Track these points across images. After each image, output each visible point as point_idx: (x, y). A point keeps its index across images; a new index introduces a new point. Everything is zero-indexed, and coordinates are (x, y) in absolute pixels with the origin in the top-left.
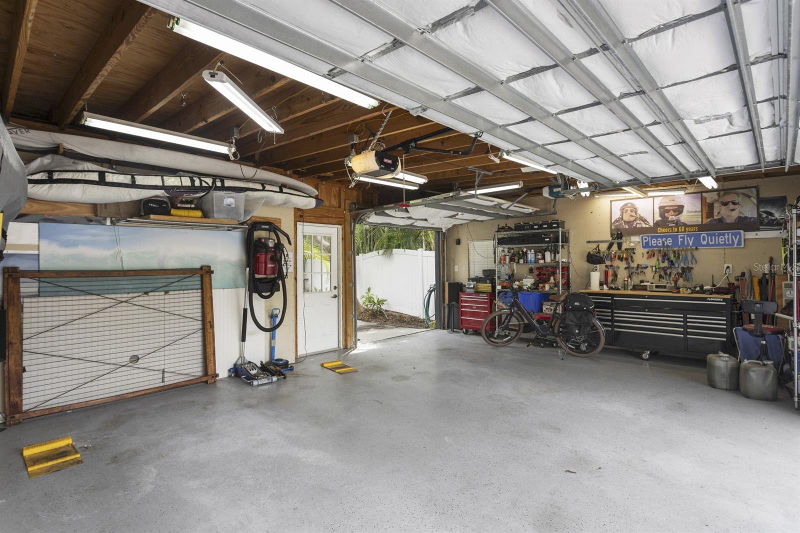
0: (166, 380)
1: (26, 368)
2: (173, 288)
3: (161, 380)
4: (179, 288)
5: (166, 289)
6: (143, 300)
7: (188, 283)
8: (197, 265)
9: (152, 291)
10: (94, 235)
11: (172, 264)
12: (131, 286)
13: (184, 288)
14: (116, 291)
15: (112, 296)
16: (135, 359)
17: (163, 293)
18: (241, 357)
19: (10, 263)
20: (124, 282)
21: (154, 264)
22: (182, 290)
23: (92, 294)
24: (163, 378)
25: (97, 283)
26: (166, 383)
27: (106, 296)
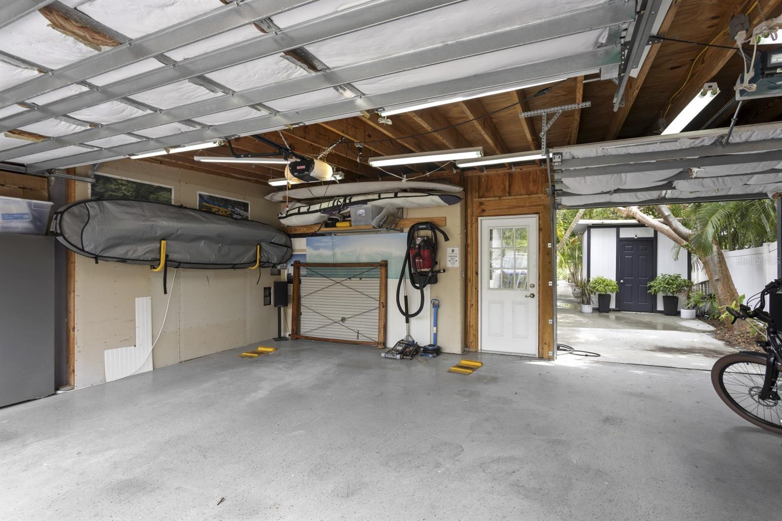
0: (359, 338)
1: (302, 313)
2: (364, 276)
3: (356, 337)
4: (368, 276)
5: (360, 276)
6: (348, 283)
7: (373, 273)
8: (379, 260)
9: (352, 277)
10: (326, 242)
11: (364, 260)
12: (342, 273)
13: (371, 276)
14: (336, 276)
15: (333, 279)
16: (343, 320)
17: (359, 279)
18: (409, 335)
19: (297, 259)
20: (340, 271)
21: (353, 259)
22: (368, 278)
23: (325, 277)
24: (358, 336)
25: (328, 270)
26: (359, 340)
27: (331, 279)
